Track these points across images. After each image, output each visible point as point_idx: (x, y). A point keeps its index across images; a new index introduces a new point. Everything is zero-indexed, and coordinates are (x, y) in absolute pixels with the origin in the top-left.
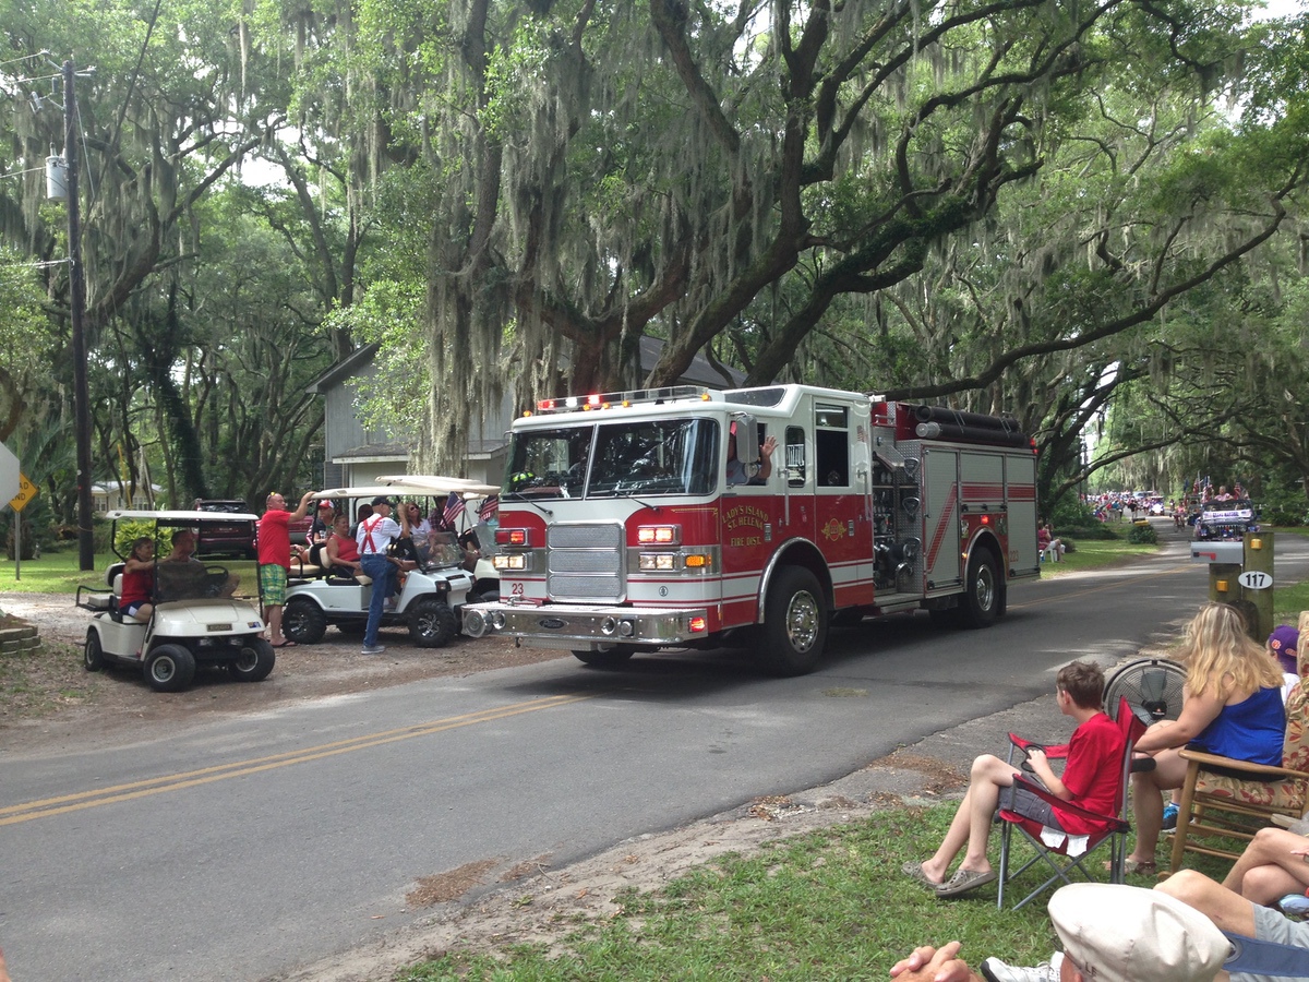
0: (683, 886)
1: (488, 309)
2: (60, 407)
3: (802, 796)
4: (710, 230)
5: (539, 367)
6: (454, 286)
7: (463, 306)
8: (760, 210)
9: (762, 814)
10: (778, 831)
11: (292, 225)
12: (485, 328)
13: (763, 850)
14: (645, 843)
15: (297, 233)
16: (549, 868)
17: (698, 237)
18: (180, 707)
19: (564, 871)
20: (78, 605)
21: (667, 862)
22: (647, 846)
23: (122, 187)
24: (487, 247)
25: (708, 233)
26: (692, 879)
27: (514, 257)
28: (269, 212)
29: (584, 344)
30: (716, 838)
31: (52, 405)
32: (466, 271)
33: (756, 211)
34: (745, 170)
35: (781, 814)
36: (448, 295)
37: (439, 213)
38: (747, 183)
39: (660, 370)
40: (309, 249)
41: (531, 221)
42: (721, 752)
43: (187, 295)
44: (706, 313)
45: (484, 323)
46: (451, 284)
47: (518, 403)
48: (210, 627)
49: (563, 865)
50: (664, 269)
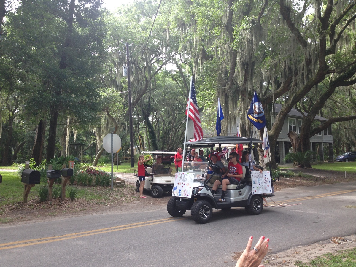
0: (316, 262)
1: (233, 97)
2: (126, 127)
3: (347, 237)
4: (298, 70)
5: (247, 112)
6: (224, 91)
7: (226, 96)
8: (314, 63)
9: (335, 242)
10: (343, 248)
11: (178, 79)
12: (233, 102)
13: (339, 253)
14: (300, 248)
15: (179, 81)
16: (272, 253)
17: (294, 72)
18: (160, 202)
19: (276, 254)
20: (134, 175)
21: (308, 254)
22: (301, 249)
23: (139, 73)
24: (233, 80)
25: (297, 71)
26: (318, 260)
27: (240, 82)
28: (172, 76)
30: (323, 249)
31: (124, 127)
32: (227, 87)
34: (309, 52)
35: (342, 243)
36: (222, 93)
37: (220, 72)
38: (310, 56)
39: (282, 112)
40: (182, 85)
41: (245, 72)
42: (317, 223)
43: (152, 99)
44: (295, 95)
45: (233, 100)
46: (223, 91)
47: (241, 122)
48: (166, 181)
49: (276, 253)
50: (284, 82)
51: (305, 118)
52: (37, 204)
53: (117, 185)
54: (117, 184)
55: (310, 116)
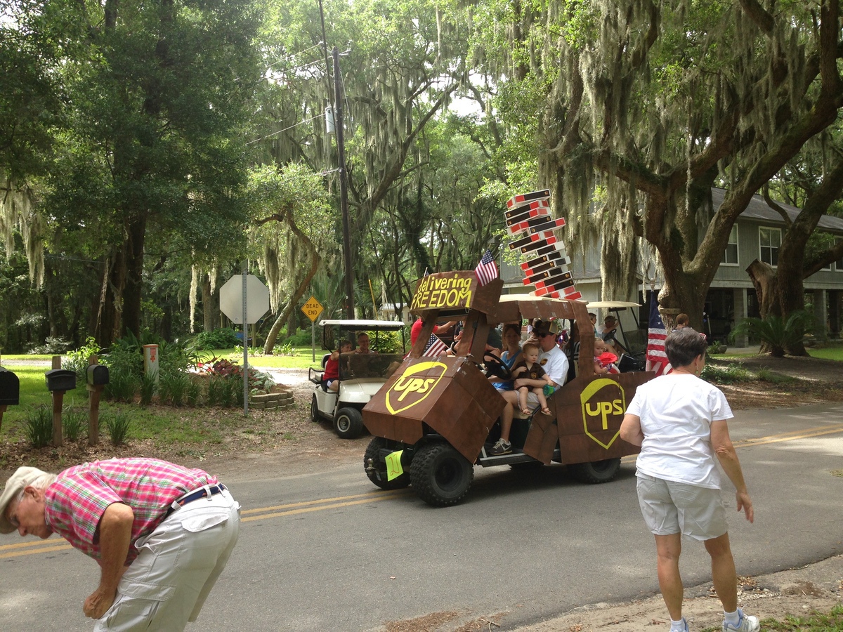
2: (341, 258)
4: (754, 95)
5: (623, 214)
6: (554, 160)
7: (561, 171)
8: (794, 75)
11: (484, 138)
12: (575, 188)
14: (598, 612)
15: (487, 143)
17: (744, 103)
22: (597, 616)
23: (379, 124)
25: (752, 98)
29: (654, 194)
32: (560, 147)
33: (791, 76)
34: (779, 44)
36: (550, 166)
38: (781, 54)
39: (723, 211)
41: (606, 106)
43: (429, 189)
44: (760, 164)
45: (573, 183)
46: (552, 158)
47: (605, 242)
50: (717, 131)
51: (791, 226)
52: (20, 455)
53: (265, 404)
54: (266, 402)
55: (804, 220)
